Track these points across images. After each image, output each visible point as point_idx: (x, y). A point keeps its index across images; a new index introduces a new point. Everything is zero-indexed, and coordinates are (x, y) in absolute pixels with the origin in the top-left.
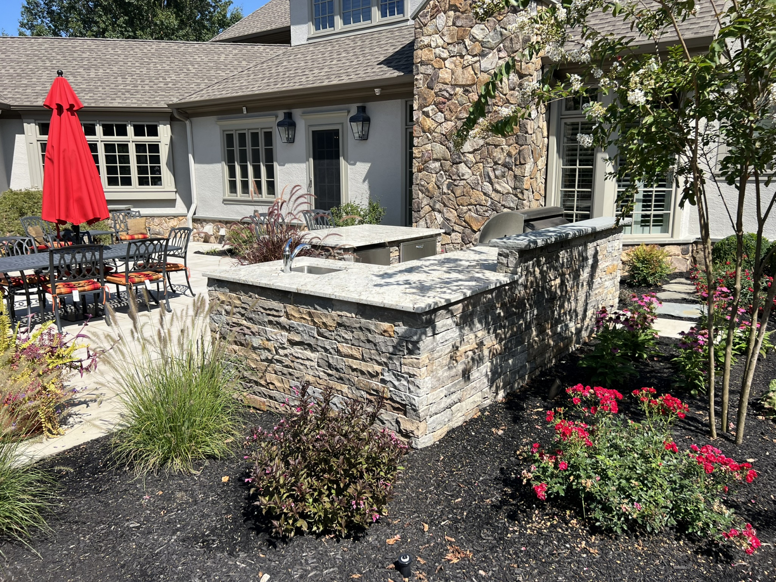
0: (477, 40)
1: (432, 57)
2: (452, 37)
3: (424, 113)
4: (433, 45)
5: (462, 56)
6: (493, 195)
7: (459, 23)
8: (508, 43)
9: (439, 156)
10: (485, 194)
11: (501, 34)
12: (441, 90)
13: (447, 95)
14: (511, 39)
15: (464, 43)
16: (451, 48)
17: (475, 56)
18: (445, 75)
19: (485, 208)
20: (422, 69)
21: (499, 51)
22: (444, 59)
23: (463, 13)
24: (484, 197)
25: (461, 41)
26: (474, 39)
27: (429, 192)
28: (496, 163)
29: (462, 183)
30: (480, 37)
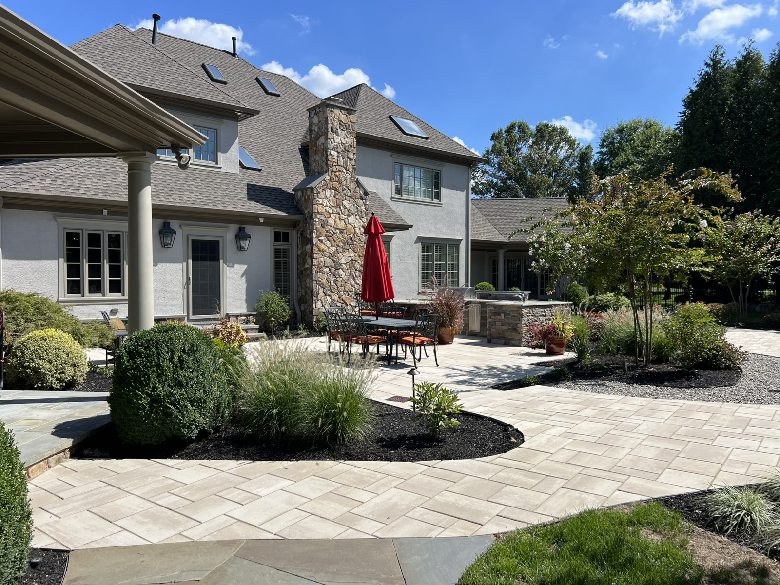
0: (346, 208)
1: (324, 211)
2: (334, 203)
3: (319, 240)
4: (325, 204)
5: (339, 214)
6: (356, 286)
7: (337, 197)
8: (360, 213)
9: (329, 265)
10: (352, 285)
11: (357, 208)
12: (329, 230)
13: (332, 232)
14: (361, 212)
15: (340, 208)
16: (334, 209)
17: (345, 215)
18: (331, 222)
19: (352, 293)
20: (318, 216)
21: (356, 215)
22: (330, 214)
23: (339, 192)
24: (351, 287)
25: (338, 206)
26: (345, 207)
27: (323, 285)
28: (356, 270)
29: (341, 279)
30: (347, 207)
